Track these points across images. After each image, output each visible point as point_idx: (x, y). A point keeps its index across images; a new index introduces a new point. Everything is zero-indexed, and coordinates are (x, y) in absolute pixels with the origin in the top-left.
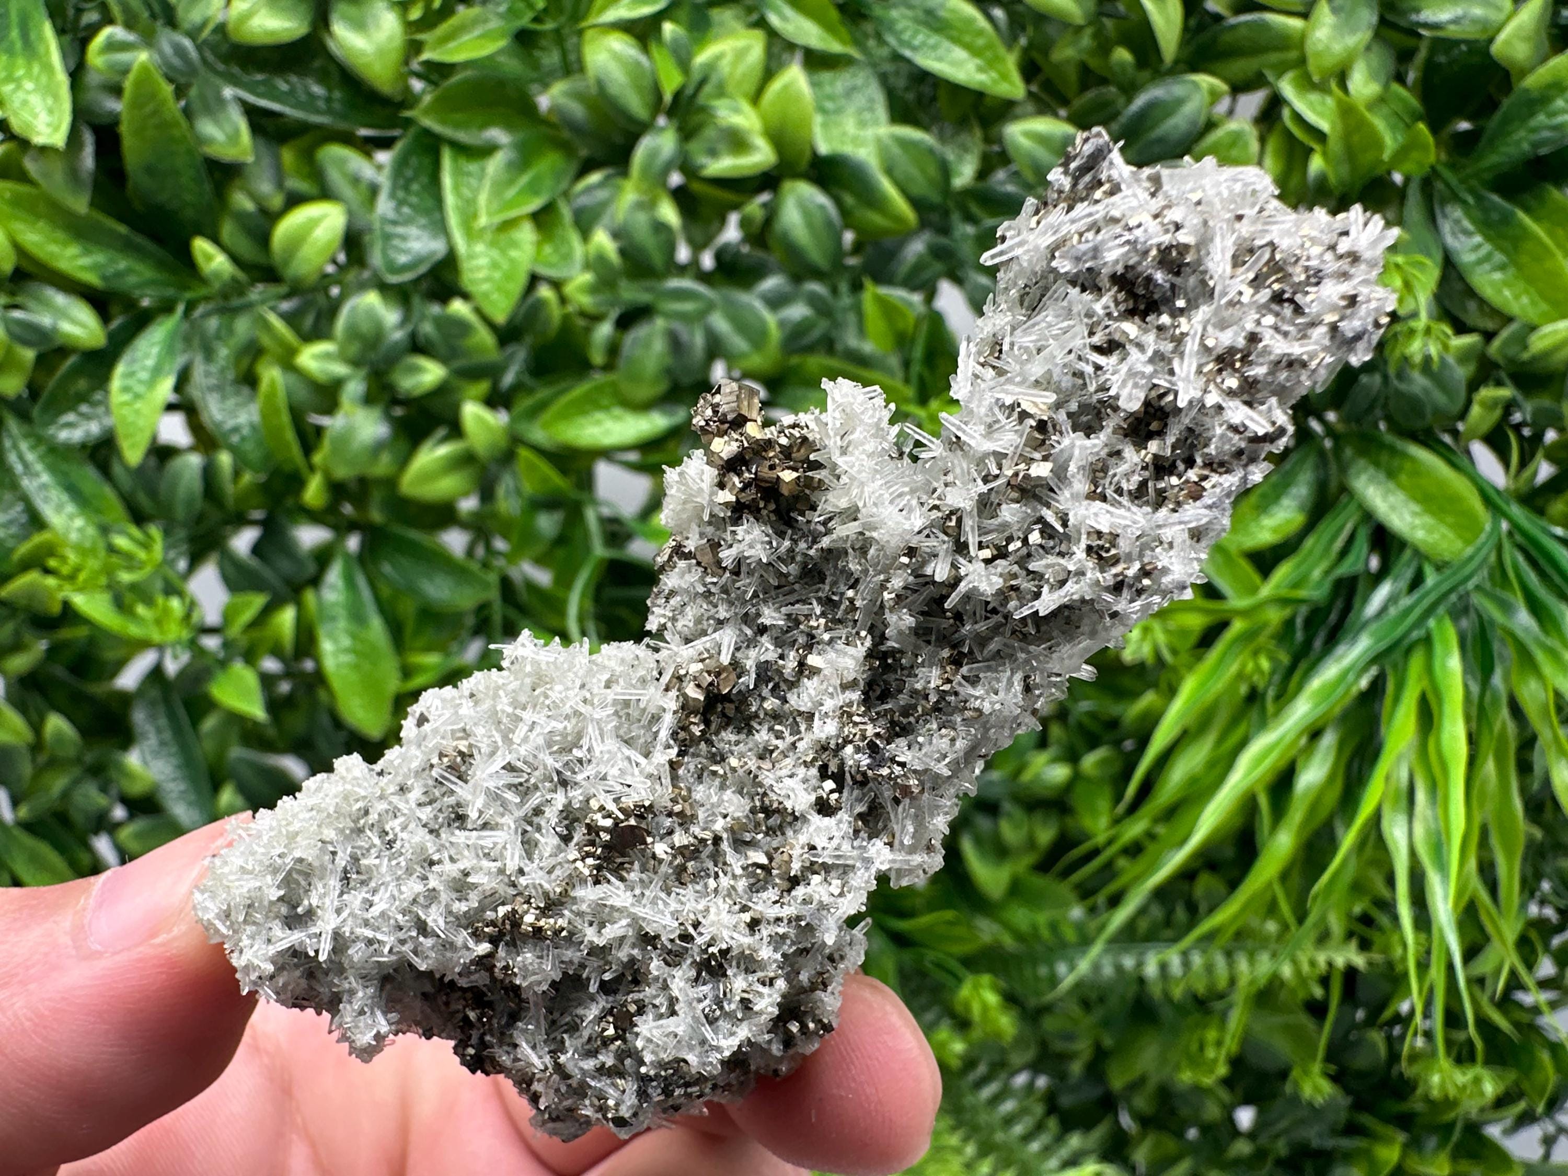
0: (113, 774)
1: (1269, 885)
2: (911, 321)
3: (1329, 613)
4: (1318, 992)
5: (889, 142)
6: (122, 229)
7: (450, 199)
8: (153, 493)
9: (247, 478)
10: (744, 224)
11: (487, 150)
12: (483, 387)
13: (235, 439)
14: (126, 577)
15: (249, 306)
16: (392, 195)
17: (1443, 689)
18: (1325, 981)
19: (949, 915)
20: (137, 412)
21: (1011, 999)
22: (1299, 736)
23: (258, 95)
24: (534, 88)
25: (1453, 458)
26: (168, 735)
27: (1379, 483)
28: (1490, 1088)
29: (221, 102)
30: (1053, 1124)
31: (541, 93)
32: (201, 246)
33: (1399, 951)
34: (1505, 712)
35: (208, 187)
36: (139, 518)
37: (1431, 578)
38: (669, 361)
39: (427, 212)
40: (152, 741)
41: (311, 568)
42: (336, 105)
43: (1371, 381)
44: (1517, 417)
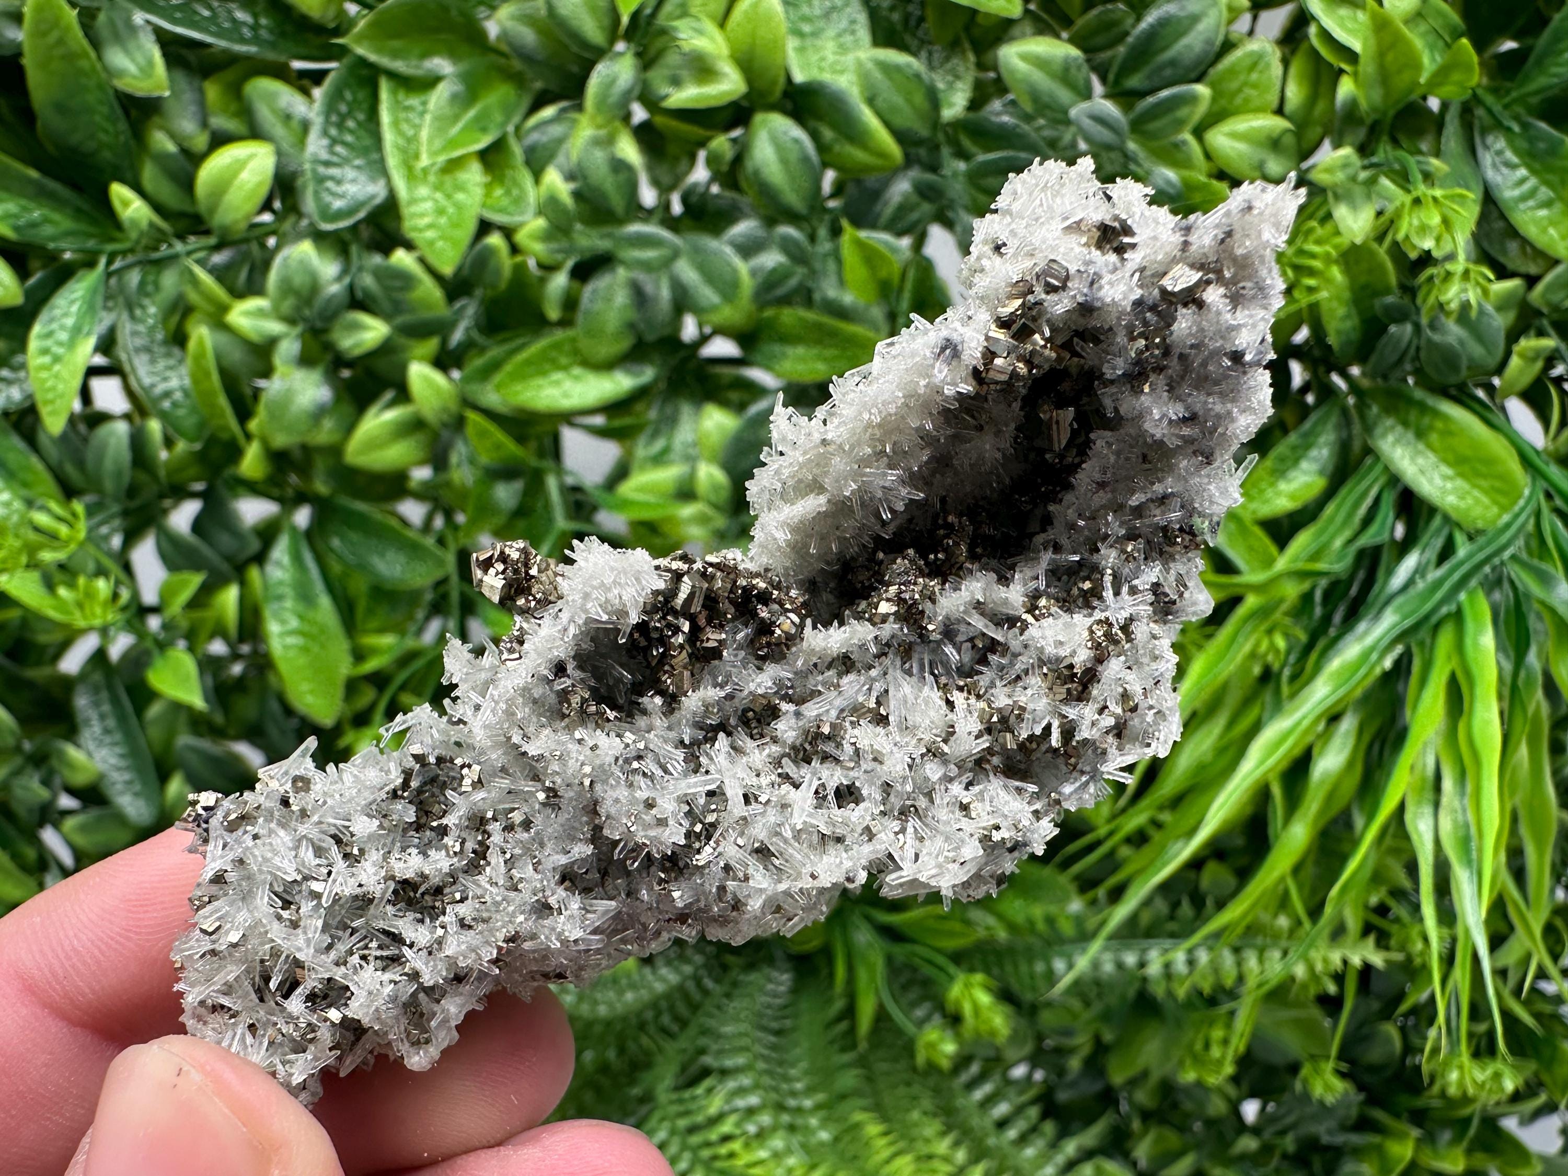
0: (54, 762)
1: (1282, 879)
2: (896, 269)
3: (1350, 586)
4: (1332, 988)
5: (870, 65)
6: (33, 174)
7: (389, 136)
8: (80, 464)
9: (181, 446)
10: (711, 161)
11: (430, 82)
12: (431, 345)
13: (166, 404)
14: (48, 556)
15: (174, 258)
16: (325, 133)
17: (1475, 670)
18: (1339, 978)
20: (57, 376)
21: (1006, 996)
22: (1317, 720)
23: (175, 22)
24: (482, 12)
25: (1488, 415)
26: (111, 723)
27: (1408, 444)
28: (1509, 1085)
29: (132, 29)
30: (1049, 1128)
31: (488, 18)
32: (119, 191)
33: (1419, 946)
34: (1539, 694)
35: (123, 125)
36: (69, 492)
37: (1462, 550)
38: (632, 315)
39: (364, 152)
40: (96, 728)
41: (255, 545)
42: (264, 33)
43: (1401, 332)
44: (1559, 370)
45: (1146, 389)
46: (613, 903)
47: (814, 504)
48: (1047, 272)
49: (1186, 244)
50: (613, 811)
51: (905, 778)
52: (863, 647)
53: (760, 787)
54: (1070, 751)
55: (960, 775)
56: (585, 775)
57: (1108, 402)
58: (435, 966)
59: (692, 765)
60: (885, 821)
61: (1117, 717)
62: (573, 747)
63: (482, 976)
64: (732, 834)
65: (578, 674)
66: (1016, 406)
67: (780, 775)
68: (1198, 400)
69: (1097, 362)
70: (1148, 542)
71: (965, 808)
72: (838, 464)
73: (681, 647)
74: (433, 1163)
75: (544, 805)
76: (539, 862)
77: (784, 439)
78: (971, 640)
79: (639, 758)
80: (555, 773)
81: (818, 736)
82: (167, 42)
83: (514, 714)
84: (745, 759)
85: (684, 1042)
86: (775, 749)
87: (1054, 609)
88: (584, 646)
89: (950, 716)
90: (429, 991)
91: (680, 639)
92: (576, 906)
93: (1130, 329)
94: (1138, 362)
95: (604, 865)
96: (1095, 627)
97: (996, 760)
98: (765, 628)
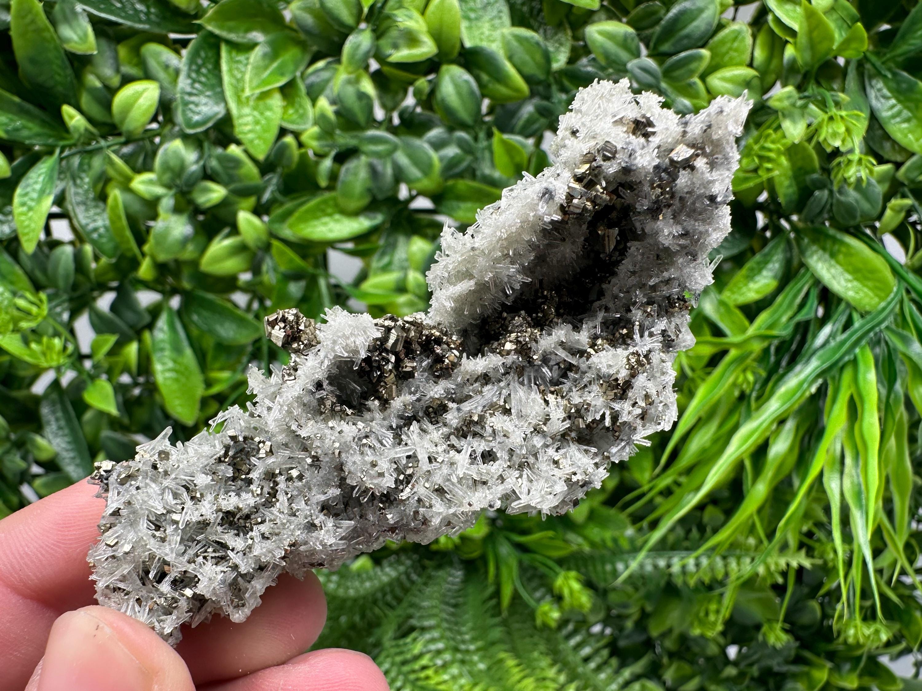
0: (29, 446)
1: (751, 516)
3: (791, 344)
5: (510, 37)
6: (16, 99)
7: (226, 78)
8: (44, 271)
9: (104, 260)
10: (416, 94)
11: (251, 46)
12: (251, 201)
13: (95, 236)
14: (25, 325)
15: (99, 150)
16: (189, 76)
17: (864, 393)
19: (550, 533)
20: (30, 219)
21: (589, 584)
22: (772, 423)
23: (100, 10)
24: (281, 5)
25: (873, 244)
26: (63, 423)
27: (825, 261)
28: (884, 637)
29: (75, 14)
30: (614, 662)
31: (285, 8)
32: (67, 110)
33: (831, 555)
34: (902, 408)
35: (69, 71)
36: (38, 287)
37: (857, 323)
38: (369, 184)
39: (212, 87)
40: (54, 426)
41: (147, 319)
42: (153, 17)
43: (821, 195)
44: (914, 218)
45: (661, 217)
46: (353, 522)
47: (467, 285)
48: (604, 149)
49: (685, 132)
50: (352, 469)
51: (522, 446)
52: (496, 369)
53: (438, 453)
54: (615, 428)
55: (553, 444)
56: (335, 448)
57: (638, 225)
58: (247, 562)
59: (398, 440)
60: (511, 471)
61: (643, 408)
62: (328, 432)
63: (275, 566)
64: (422, 481)
65: (329, 388)
66: (584, 227)
67: (449, 445)
68: (690, 224)
69: (632, 202)
70: (659, 306)
71: (556, 463)
72: (482, 262)
73: (391, 371)
74: (244, 675)
75: (311, 465)
76: (308, 500)
77: (449, 247)
78: (558, 364)
79: (367, 437)
80: (317, 446)
81: (471, 422)
82: (95, 22)
83: (292, 413)
84: (428, 437)
85: (399, 611)
86: (445, 430)
87: (606, 346)
88: (333, 371)
89: (547, 409)
90: (243, 576)
91: (390, 367)
92: (331, 525)
93: (652, 182)
94: (657, 202)
95: (346, 500)
96: (630, 357)
97: (573, 434)
98: (439, 359)
